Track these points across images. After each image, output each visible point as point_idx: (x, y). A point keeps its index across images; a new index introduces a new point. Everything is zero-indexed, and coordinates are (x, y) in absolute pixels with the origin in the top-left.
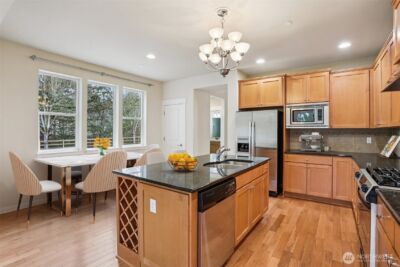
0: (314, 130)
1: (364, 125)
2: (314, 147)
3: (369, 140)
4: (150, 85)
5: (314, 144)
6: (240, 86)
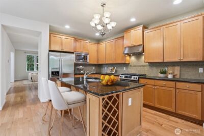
5: (82, 70)
6: (50, 35)
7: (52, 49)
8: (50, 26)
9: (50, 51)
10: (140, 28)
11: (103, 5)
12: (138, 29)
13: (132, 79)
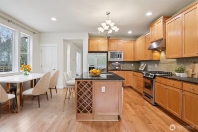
0: (117, 61)
1: (132, 60)
2: (117, 68)
3: (132, 65)
4: (34, 33)
5: (117, 67)
6: (89, 41)
7: (91, 51)
8: (89, 34)
9: (89, 52)
10: (161, 20)
11: (108, 14)
12: (160, 21)
13: (150, 76)
